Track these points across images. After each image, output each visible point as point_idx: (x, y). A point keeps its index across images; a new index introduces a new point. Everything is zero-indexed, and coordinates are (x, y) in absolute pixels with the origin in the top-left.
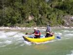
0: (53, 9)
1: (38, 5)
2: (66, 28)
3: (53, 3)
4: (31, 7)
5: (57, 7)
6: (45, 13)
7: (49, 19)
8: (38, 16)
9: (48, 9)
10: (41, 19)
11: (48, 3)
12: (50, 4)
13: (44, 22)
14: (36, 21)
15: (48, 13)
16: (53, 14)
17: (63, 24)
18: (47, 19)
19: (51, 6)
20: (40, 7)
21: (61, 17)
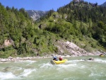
0: (42, 31)
1: (21, 23)
3: (42, 23)
5: (48, 29)
6: (32, 36)
7: (37, 45)
8: (20, 40)
9: (36, 30)
10: (24, 44)
11: (35, 23)
12: (39, 24)
13: (30, 49)
14: (16, 48)
15: (35, 36)
16: (43, 37)
17: (56, 51)
18: (34, 45)
19: (40, 27)
20: (24, 27)
21: (53, 41)
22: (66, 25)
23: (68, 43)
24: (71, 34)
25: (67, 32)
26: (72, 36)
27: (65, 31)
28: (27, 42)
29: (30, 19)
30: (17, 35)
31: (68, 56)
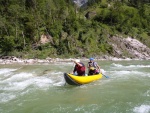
0: (90, 22)
1: (61, 12)
2: (115, 59)
3: (90, 10)
4: (46, 16)
5: (98, 19)
6: (76, 29)
7: (84, 42)
8: (60, 36)
9: (81, 21)
11: (80, 10)
12: (85, 12)
13: (74, 48)
15: (80, 30)
16: (91, 31)
17: (110, 51)
18: (79, 43)
19: (87, 16)
20: (65, 17)
21: (106, 37)
22: (127, 11)
23: (129, 39)
24: (135, 25)
25: (129, 22)
26: (136, 29)
27: (125, 21)
28: (69, 38)
29: (73, 4)
30: (56, 28)
31: (128, 59)
